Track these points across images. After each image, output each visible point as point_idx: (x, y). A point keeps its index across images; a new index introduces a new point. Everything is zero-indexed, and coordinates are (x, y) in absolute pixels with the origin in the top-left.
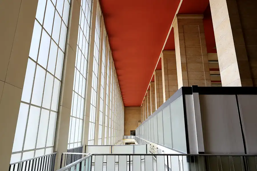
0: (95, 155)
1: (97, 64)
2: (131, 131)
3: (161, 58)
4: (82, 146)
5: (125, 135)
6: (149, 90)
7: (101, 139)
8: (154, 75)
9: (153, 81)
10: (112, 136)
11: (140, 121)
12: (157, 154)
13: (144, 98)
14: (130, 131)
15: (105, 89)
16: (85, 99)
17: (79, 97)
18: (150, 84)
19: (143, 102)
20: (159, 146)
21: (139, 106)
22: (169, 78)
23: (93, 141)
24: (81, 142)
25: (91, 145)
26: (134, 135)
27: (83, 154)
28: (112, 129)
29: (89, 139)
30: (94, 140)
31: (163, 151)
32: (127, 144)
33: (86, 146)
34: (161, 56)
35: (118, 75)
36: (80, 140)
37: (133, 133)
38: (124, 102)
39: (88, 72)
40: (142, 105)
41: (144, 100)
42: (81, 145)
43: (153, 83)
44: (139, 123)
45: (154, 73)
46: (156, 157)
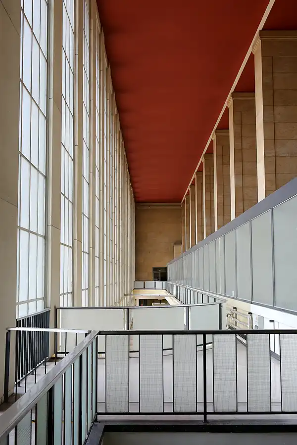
0: (106, 333)
1: (71, 74)
2: (155, 269)
3: (252, 56)
4: (47, 310)
5: (138, 279)
6: (210, 153)
7: (87, 291)
8: (227, 109)
9: (224, 126)
10: (105, 283)
11: (179, 243)
12: (249, 329)
13: (194, 176)
14: (151, 271)
15: (92, 151)
16: (46, 177)
17: (33, 171)
18: (213, 137)
19: (189, 188)
20: (254, 309)
21: (177, 200)
22: (278, 117)
23: (70, 295)
24: (45, 299)
25: (65, 306)
26: (164, 278)
27: (51, 330)
28: (105, 262)
29: (61, 292)
30: (72, 293)
31: (271, 321)
32: (144, 303)
33: (56, 310)
34: (255, 47)
35: (121, 110)
36: (40, 295)
37: (161, 275)
38: (137, 190)
39: (52, 95)
40: (184, 198)
41: (193, 184)
42: (46, 306)
43: (222, 133)
44: (178, 249)
45: (229, 102)
46: (246, 338)
